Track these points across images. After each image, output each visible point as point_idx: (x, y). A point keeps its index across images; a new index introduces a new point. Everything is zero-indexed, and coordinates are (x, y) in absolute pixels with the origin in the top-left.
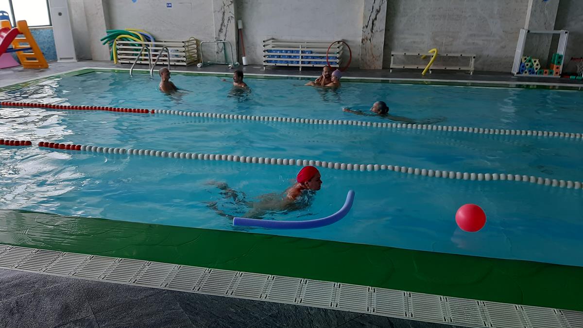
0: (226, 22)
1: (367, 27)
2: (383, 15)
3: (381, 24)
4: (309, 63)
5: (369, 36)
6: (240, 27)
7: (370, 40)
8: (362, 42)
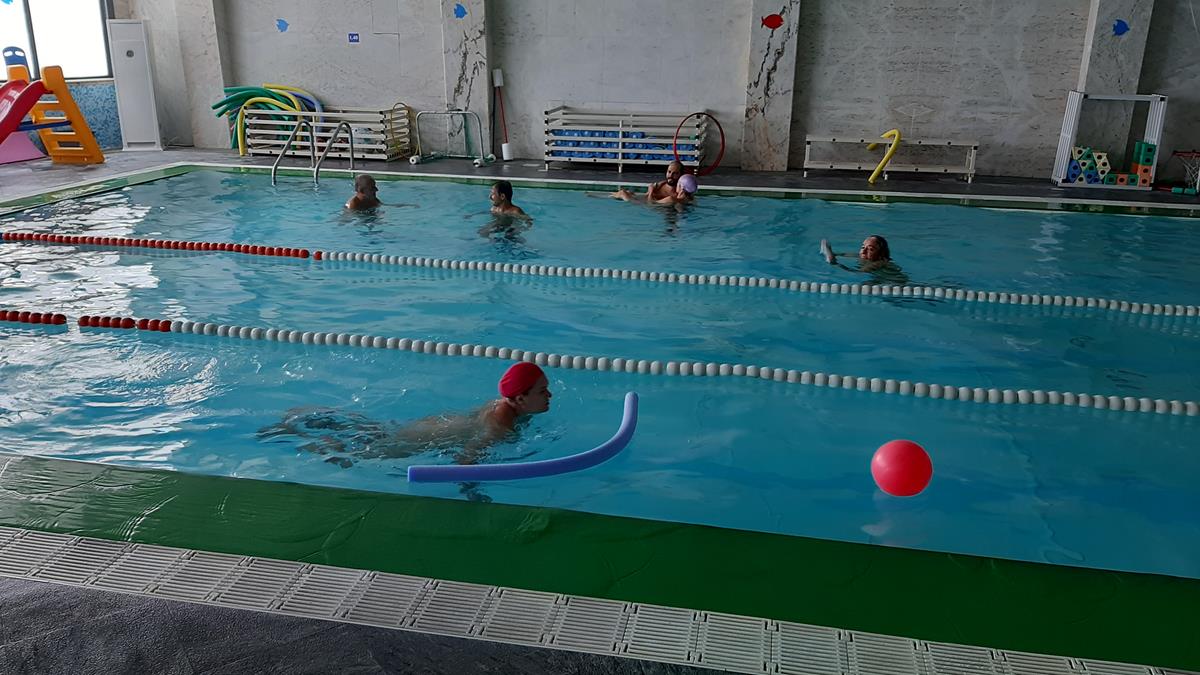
0: (469, 73)
1: (756, 84)
2: (788, 61)
3: (785, 80)
4: (638, 156)
5: (761, 104)
6: (498, 83)
7: (763, 111)
8: (747, 116)
